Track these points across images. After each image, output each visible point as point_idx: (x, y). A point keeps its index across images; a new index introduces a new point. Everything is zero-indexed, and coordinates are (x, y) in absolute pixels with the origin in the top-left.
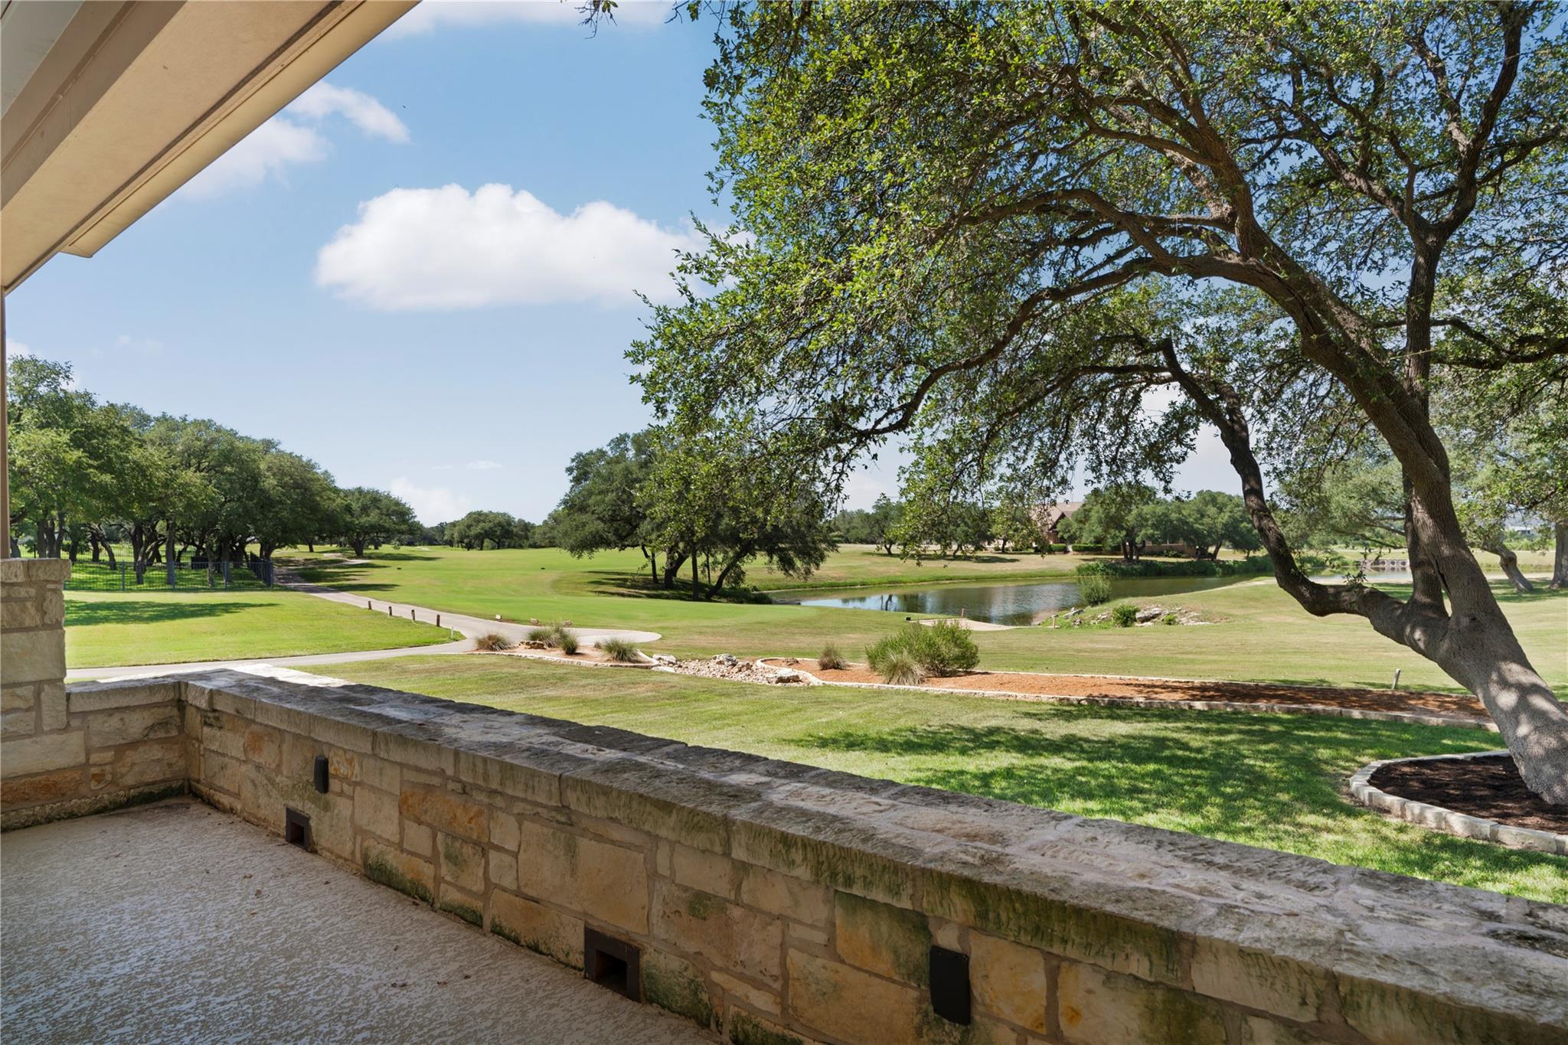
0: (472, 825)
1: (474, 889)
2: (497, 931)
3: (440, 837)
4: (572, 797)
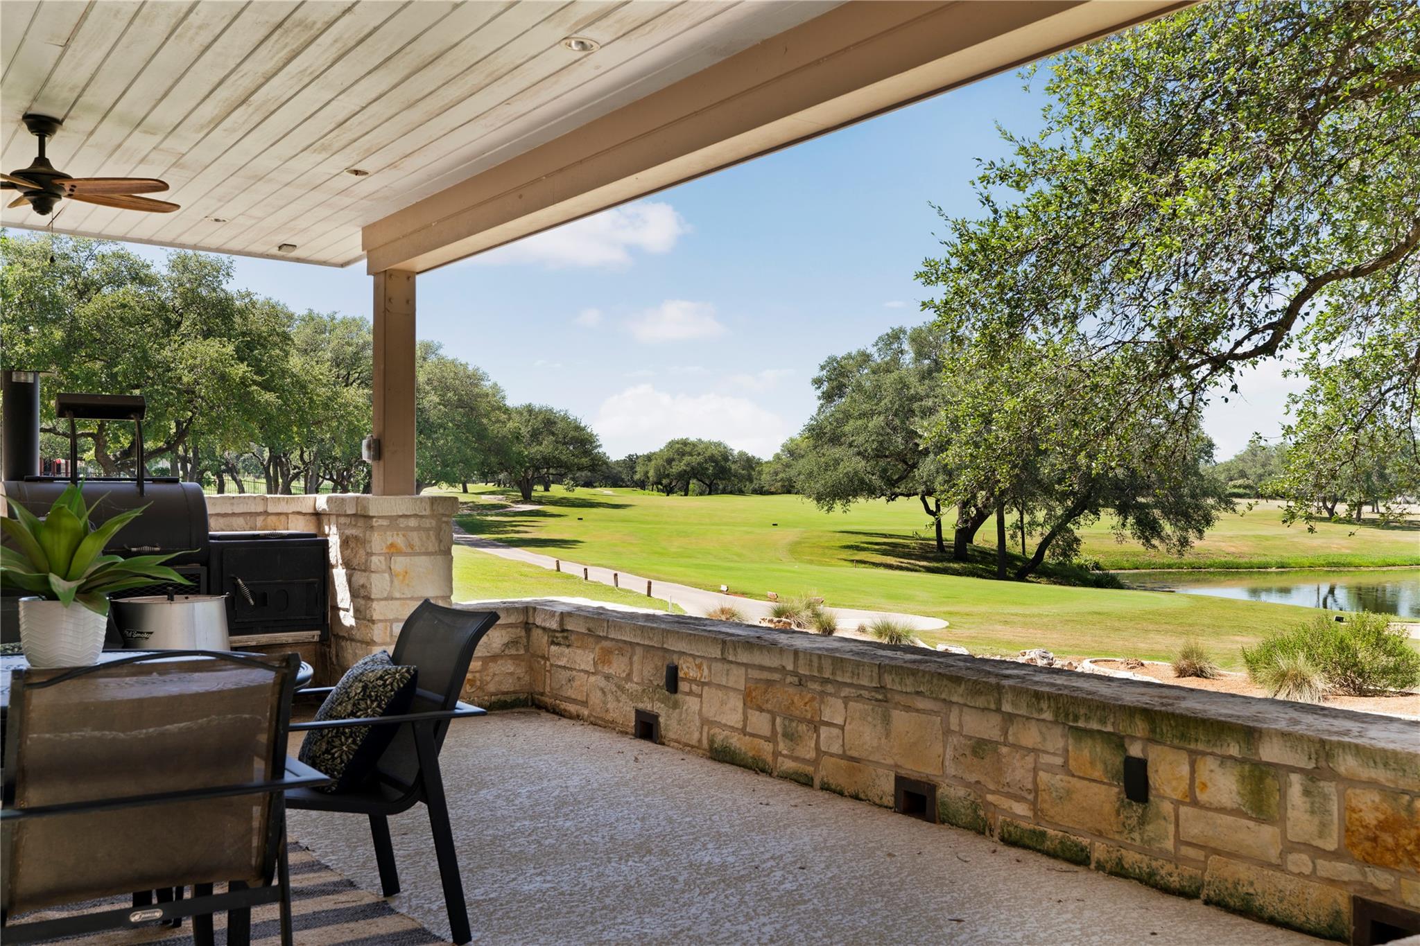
0: (808, 708)
1: (807, 757)
2: (825, 787)
3: (778, 720)
4: (888, 680)
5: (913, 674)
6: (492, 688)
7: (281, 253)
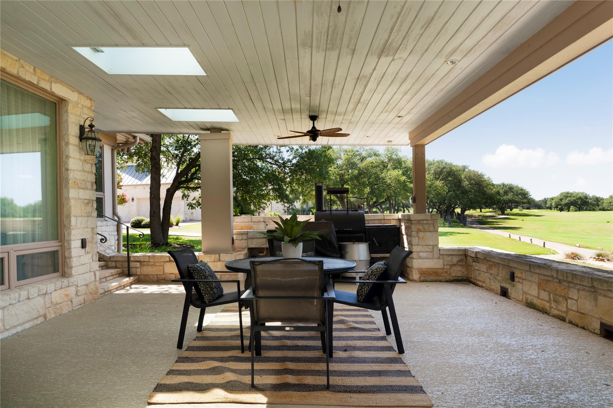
0: (562, 291)
1: (563, 310)
2: (570, 322)
3: (551, 295)
4: (595, 284)
5: (607, 283)
6: (453, 274)
7: (388, 144)
